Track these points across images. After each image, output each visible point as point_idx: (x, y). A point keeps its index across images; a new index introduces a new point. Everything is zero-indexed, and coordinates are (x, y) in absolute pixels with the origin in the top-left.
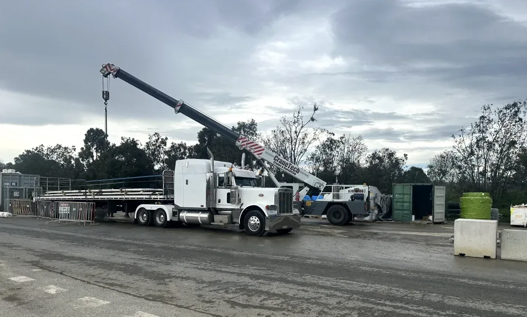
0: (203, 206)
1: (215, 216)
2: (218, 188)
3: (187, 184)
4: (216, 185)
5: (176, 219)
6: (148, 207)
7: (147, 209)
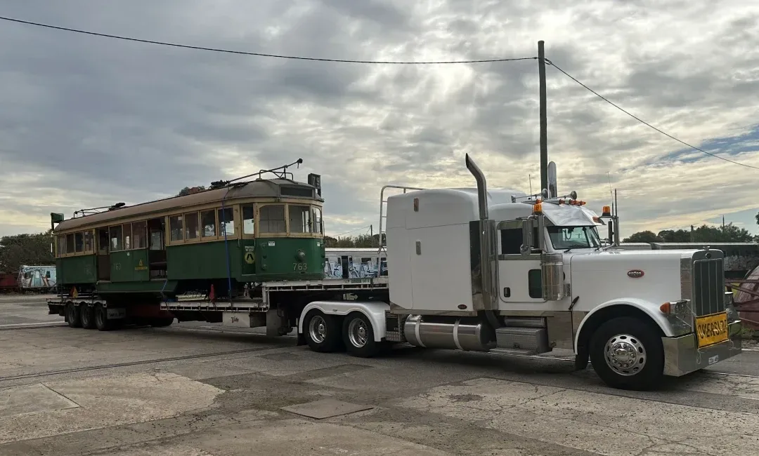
0: (464, 307)
1: (497, 330)
2: (502, 258)
3: (419, 252)
4: (496, 252)
5: (395, 337)
6: (328, 307)
7: (326, 312)
